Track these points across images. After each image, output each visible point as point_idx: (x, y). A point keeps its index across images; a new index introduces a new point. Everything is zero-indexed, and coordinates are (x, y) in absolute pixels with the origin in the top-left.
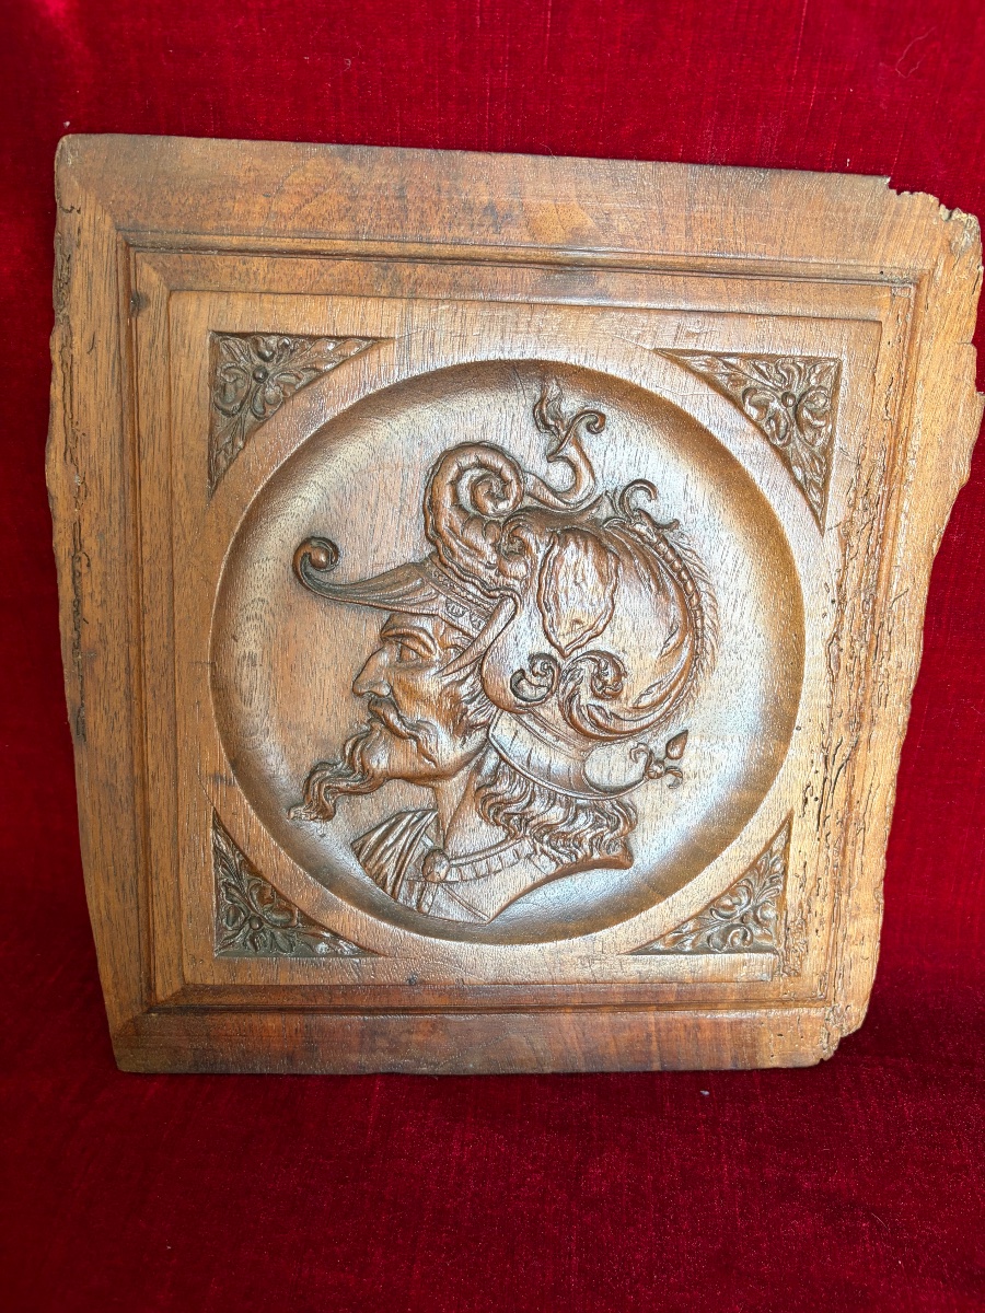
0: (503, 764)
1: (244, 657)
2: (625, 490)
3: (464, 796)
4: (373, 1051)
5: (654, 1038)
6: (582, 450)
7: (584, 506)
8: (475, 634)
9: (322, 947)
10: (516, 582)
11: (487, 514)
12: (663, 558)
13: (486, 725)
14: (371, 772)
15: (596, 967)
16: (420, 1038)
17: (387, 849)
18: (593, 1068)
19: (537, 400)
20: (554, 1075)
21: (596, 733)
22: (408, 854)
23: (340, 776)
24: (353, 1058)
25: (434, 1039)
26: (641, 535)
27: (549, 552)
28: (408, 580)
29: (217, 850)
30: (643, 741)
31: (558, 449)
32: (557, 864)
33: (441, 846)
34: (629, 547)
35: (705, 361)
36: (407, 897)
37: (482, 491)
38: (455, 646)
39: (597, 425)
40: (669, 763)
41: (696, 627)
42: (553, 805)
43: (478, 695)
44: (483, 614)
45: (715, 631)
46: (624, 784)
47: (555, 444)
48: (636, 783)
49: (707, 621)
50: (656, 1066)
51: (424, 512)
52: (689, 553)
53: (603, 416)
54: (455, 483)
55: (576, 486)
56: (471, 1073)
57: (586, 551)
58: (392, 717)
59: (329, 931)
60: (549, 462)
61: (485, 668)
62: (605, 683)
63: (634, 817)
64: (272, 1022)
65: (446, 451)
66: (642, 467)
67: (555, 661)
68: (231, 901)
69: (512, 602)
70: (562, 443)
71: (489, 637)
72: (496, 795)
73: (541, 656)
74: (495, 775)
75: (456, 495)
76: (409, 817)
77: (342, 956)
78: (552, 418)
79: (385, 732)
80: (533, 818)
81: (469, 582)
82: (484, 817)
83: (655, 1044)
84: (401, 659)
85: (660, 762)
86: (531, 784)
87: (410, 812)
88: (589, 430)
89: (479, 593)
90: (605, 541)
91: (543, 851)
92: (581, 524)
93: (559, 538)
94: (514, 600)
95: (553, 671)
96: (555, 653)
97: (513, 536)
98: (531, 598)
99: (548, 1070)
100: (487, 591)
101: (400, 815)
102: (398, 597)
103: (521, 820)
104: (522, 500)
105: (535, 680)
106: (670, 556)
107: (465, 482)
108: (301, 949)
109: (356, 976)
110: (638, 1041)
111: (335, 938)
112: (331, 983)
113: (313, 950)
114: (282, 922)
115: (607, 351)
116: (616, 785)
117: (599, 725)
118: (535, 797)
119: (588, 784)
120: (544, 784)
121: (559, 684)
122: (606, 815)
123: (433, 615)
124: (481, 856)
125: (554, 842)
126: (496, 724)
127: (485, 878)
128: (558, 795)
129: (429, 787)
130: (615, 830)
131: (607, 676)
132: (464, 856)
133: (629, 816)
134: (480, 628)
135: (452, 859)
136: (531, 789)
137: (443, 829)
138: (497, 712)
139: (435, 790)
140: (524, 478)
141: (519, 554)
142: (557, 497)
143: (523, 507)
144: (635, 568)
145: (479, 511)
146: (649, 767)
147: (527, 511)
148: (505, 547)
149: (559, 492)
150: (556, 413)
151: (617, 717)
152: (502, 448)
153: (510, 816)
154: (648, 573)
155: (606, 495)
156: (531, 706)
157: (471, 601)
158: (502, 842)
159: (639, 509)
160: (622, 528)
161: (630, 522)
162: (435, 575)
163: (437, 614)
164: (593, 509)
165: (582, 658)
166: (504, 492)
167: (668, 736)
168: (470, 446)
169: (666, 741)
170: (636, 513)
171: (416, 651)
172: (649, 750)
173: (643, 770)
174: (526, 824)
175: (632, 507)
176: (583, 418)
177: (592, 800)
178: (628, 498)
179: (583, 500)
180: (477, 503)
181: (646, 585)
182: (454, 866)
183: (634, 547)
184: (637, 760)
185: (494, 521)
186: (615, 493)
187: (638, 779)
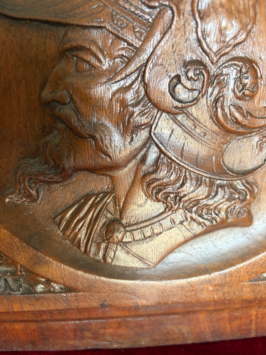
0: (162, 156)
3: (133, 182)
4: (83, 338)
5: (254, 322)
8: (137, 43)
9: (40, 288)
13: (149, 126)
15: (226, 289)
16: (112, 331)
17: (79, 221)
18: (217, 339)
20: (193, 345)
21: (234, 129)
22: (94, 225)
24: (72, 343)
25: (121, 331)
32: (203, 227)
33: (118, 217)
36: (96, 254)
38: (121, 56)
42: (200, 185)
43: (142, 99)
44: (144, 25)
46: (250, 167)
48: (260, 167)
50: (253, 335)
56: (144, 346)
58: (73, 121)
59: (43, 277)
61: (147, 75)
63: (256, 190)
64: (18, 326)
67: (205, 67)
69: (170, 12)
73: (193, 62)
74: (157, 165)
76: (93, 199)
77: (54, 292)
80: (185, 196)
82: (149, 196)
83: (254, 325)
84: (77, 70)
86: (184, 170)
87: (94, 194)
89: (140, 4)
91: (192, 218)
94: (171, 9)
95: (203, 75)
96: (205, 60)
99: (190, 342)
101: (87, 197)
103: (176, 197)
105: (188, 84)
108: (26, 289)
109: (65, 304)
110: (244, 324)
111: (48, 282)
112: (49, 309)
113: (34, 289)
114: (10, 272)
116: (245, 169)
117: (237, 122)
118: (186, 180)
119: (226, 169)
120: (193, 170)
121: (208, 87)
122: (238, 191)
123: (101, 28)
124: (147, 223)
125: (201, 212)
126: (157, 124)
127: (151, 238)
128: (204, 178)
129: (107, 175)
130: (244, 201)
131: (246, 79)
132: (135, 224)
133: (253, 190)
134: (142, 38)
135: (126, 227)
136: (184, 174)
137: (119, 206)
138: (157, 113)
139: (112, 178)
151: (251, 115)
153: (167, 195)
156: (186, 107)
157: (133, 12)
158: (162, 213)
163: (105, 27)
165: (227, 64)
171: (89, 62)
173: (265, 157)
174: (180, 200)
177: (229, 180)
182: (128, 232)
184: (261, 150)
187: (260, 164)
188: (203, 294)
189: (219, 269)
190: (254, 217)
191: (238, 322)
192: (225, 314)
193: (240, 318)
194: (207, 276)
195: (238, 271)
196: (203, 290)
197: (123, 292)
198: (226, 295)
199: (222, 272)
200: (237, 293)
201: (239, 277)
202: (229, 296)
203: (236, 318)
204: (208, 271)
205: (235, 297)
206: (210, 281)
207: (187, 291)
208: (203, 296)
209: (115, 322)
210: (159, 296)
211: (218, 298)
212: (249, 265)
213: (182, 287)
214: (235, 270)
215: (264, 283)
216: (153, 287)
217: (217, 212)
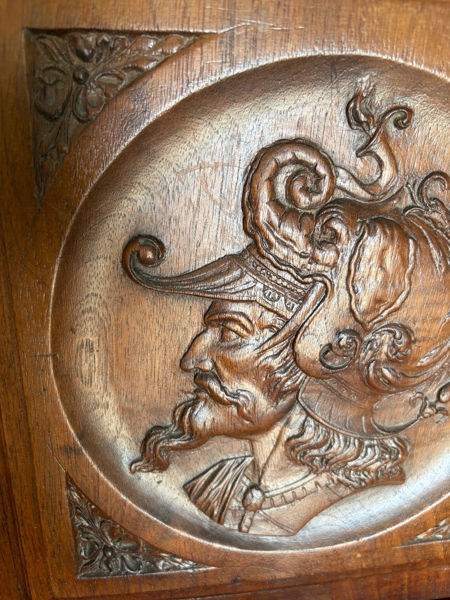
0: (309, 419)
1: (82, 345)
2: (423, 182)
3: (275, 447)
5: (406, 587)
6: (388, 145)
7: (387, 197)
8: (289, 315)
9: (163, 564)
10: (327, 269)
11: (301, 207)
13: (296, 390)
14: (198, 434)
15: (376, 556)
17: (213, 489)
19: (351, 96)
21: (386, 389)
22: (230, 492)
23: (172, 437)
26: (434, 222)
27: (359, 241)
28: (229, 271)
29: (71, 502)
30: (421, 391)
31: (368, 145)
32: (350, 489)
33: (256, 482)
34: (425, 232)
36: (230, 524)
37: (298, 186)
38: (270, 327)
39: (405, 121)
40: (439, 405)
42: (348, 446)
43: (290, 366)
44: (296, 297)
46: (402, 424)
47: (364, 140)
48: (412, 423)
51: (243, 208)
53: (410, 111)
54: (272, 180)
55: (381, 178)
58: (216, 388)
59: (167, 553)
60: (357, 156)
61: (297, 343)
62: (398, 350)
63: (408, 448)
65: (263, 149)
67: (358, 334)
68: (87, 538)
69: (323, 286)
70: (371, 139)
71: (300, 317)
72: (302, 443)
73: (345, 331)
74: (303, 428)
75: (272, 191)
76: (230, 463)
78: (365, 115)
79: (210, 400)
80: (332, 458)
81: (285, 270)
82: (293, 460)
83: (406, 589)
84: (223, 338)
85: (432, 406)
86: (332, 431)
87: (231, 459)
88: (396, 124)
89: (293, 280)
90: (406, 229)
91: (338, 480)
92: (385, 213)
93: (369, 228)
94: (326, 284)
95: (356, 343)
96: (358, 327)
97: (326, 225)
98: (340, 282)
100: (301, 278)
101: (222, 463)
102: (221, 286)
103: (322, 460)
104: (332, 194)
105: (340, 352)
107: (282, 178)
108: (147, 567)
109: (192, 583)
110: (394, 590)
112: (172, 588)
113: (157, 567)
114: (130, 548)
115: (423, 46)
116: (396, 425)
117: (390, 383)
118: (334, 442)
119: (376, 427)
120: (342, 431)
121: (361, 353)
122: (389, 450)
123: (252, 301)
124: (289, 488)
125: (348, 473)
126: (305, 389)
127: (293, 503)
128: (353, 439)
129: (246, 439)
130: (395, 460)
131: (400, 344)
132: (276, 490)
133: (406, 448)
134: (294, 310)
135: (265, 492)
136: (331, 436)
137: (258, 470)
138: (306, 378)
139: (251, 442)
140: (336, 172)
141: (331, 243)
142: (365, 189)
143: (333, 199)
144: (430, 251)
145: (294, 204)
146: (424, 409)
147: (339, 203)
148: (317, 238)
149: (366, 185)
150: (368, 109)
151: (404, 376)
152: (316, 145)
153: (312, 458)
154: (440, 255)
155: (407, 186)
156: (336, 373)
157: (286, 287)
158: (306, 476)
159: (435, 199)
160: (419, 216)
161: (428, 210)
162: (253, 266)
163: (256, 301)
164: (395, 199)
165: (380, 330)
166: (317, 187)
167: (440, 385)
168: (287, 143)
169: (437, 390)
170: (432, 202)
171: (236, 332)
172: (424, 397)
173: (418, 413)
174: (327, 462)
175: (429, 197)
176: (393, 114)
177: (379, 440)
178: (426, 188)
179: (387, 192)
180: (292, 197)
181: (437, 266)
182: (267, 497)
183: (429, 233)
184: (414, 406)
185: (307, 213)
186: (414, 184)
187: (413, 419)
188: (350, 562)
189: (368, 533)
190: (406, 473)
191: (387, 587)
192: (373, 580)
193: (391, 583)
194: (355, 542)
195: (391, 533)
196: (350, 558)
197: (259, 564)
198: (376, 562)
199: (372, 537)
201: (391, 541)
202: (379, 562)
203: (386, 583)
204: (356, 536)
205: (385, 562)
206: (357, 548)
207: (332, 560)
208: (350, 564)
209: (244, 597)
210: (300, 567)
211: (367, 566)
212: (402, 528)
213: (326, 556)
214: (386, 534)
215: (418, 546)
216: (294, 557)
217: (366, 473)
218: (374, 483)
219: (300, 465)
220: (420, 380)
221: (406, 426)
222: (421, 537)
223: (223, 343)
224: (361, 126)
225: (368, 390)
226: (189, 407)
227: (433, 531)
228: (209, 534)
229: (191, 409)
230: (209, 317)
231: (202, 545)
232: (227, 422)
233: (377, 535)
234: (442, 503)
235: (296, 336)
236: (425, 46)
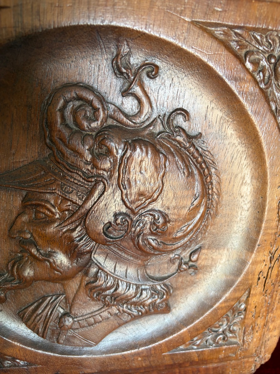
0: (100, 271)
2: (170, 115)
3: (79, 287)
6: (144, 89)
7: (145, 125)
8: (80, 202)
9: (7, 363)
10: (105, 173)
11: (84, 130)
12: (192, 156)
13: (90, 252)
14: (24, 280)
15: (152, 359)
17: (37, 315)
19: (114, 55)
21: (152, 252)
22: (49, 318)
23: (7, 281)
26: (179, 142)
27: (124, 154)
28: (36, 171)
30: (178, 254)
31: (129, 88)
32: (131, 316)
33: (69, 311)
34: (172, 149)
35: (224, 31)
36: (51, 338)
37: (80, 115)
38: (68, 210)
39: (154, 73)
40: (191, 263)
41: (209, 194)
42: (129, 289)
43: (84, 237)
44: (85, 191)
45: (219, 195)
46: (166, 275)
47: (127, 85)
48: (173, 274)
49: (215, 190)
51: (43, 129)
52: (207, 153)
53: (157, 67)
54: (62, 110)
55: (140, 112)
57: (147, 153)
58: (34, 251)
59: (9, 356)
60: (123, 96)
61: (87, 222)
62: (158, 227)
65: (55, 89)
66: (181, 100)
67: (129, 216)
69: (102, 183)
70: (131, 84)
71: (89, 204)
72: (97, 287)
73: (121, 214)
74: (96, 277)
75: (63, 118)
77: (18, 366)
78: (125, 68)
79: (30, 258)
80: (118, 297)
81: (74, 173)
82: (92, 298)
84: (36, 218)
85: (186, 263)
86: (117, 280)
87: (50, 296)
88: (148, 76)
89: (81, 179)
90: (158, 147)
91: (123, 311)
92: (144, 136)
93: (130, 146)
94: (104, 183)
95: (128, 222)
96: (129, 212)
97: (101, 144)
98: (114, 181)
100: (87, 177)
101: (44, 298)
102: (30, 183)
103: (111, 298)
104: (106, 121)
105: (117, 227)
106: (196, 154)
107: (69, 109)
111: (14, 359)
113: (3, 365)
115: (161, 21)
118: (119, 286)
119: (148, 277)
120: (124, 280)
121: (132, 228)
122: (157, 292)
123: (53, 193)
124: (90, 315)
125: (130, 306)
126: (96, 251)
128: (131, 285)
129: (59, 283)
130: (162, 299)
131: (159, 223)
132: (81, 316)
133: (169, 290)
134: (83, 200)
135: (74, 318)
136: (117, 282)
137: (69, 303)
138: (95, 244)
139: (63, 285)
140: (107, 107)
141: (106, 155)
142: (128, 119)
143: (107, 125)
144: (176, 162)
145: (79, 128)
146: (180, 266)
147: (110, 128)
148: (97, 151)
149: (130, 116)
150: (127, 64)
151: (164, 244)
152: (92, 87)
153: (105, 296)
154: (183, 165)
155: (159, 118)
156: (115, 241)
157: (77, 184)
158: (102, 308)
159: (179, 127)
160: (168, 138)
161: (174, 135)
162: (53, 169)
163: (56, 192)
164: (150, 126)
165: (144, 214)
166: (94, 116)
167: (191, 250)
168: (71, 86)
169: (189, 253)
170: (177, 129)
171: (44, 213)
172: (180, 258)
173: (177, 268)
174: (115, 299)
175: (174, 126)
176: (145, 68)
177: (150, 285)
178: (172, 120)
179: (145, 121)
180: (77, 122)
181: (182, 172)
182: (75, 321)
183: (175, 150)
184: (174, 263)
185: (89, 134)
186: (164, 117)
187: (174, 272)
189: (145, 344)
194: (136, 350)
195: (160, 345)
196: (134, 360)
197: (72, 364)
198: (152, 363)
199: (147, 347)
200: (160, 361)
201: (161, 350)
202: (154, 363)
204: (137, 346)
205: (158, 363)
206: (138, 354)
207: (122, 362)
208: (134, 364)
210: (100, 366)
211: (146, 365)
212: (168, 341)
213: (117, 359)
214: (157, 346)
215: (180, 354)
216: (95, 360)
217: (142, 306)
218: (148, 313)
219: (96, 301)
220: (176, 246)
221: (169, 277)
222: (181, 347)
223: (36, 221)
224: (123, 75)
225: (140, 252)
226: (17, 262)
227: (190, 344)
228: (37, 345)
229: (18, 263)
230: (25, 203)
231: (31, 351)
232: (44, 272)
233: (150, 346)
234: (194, 326)
235: (86, 217)
236: (162, 21)
